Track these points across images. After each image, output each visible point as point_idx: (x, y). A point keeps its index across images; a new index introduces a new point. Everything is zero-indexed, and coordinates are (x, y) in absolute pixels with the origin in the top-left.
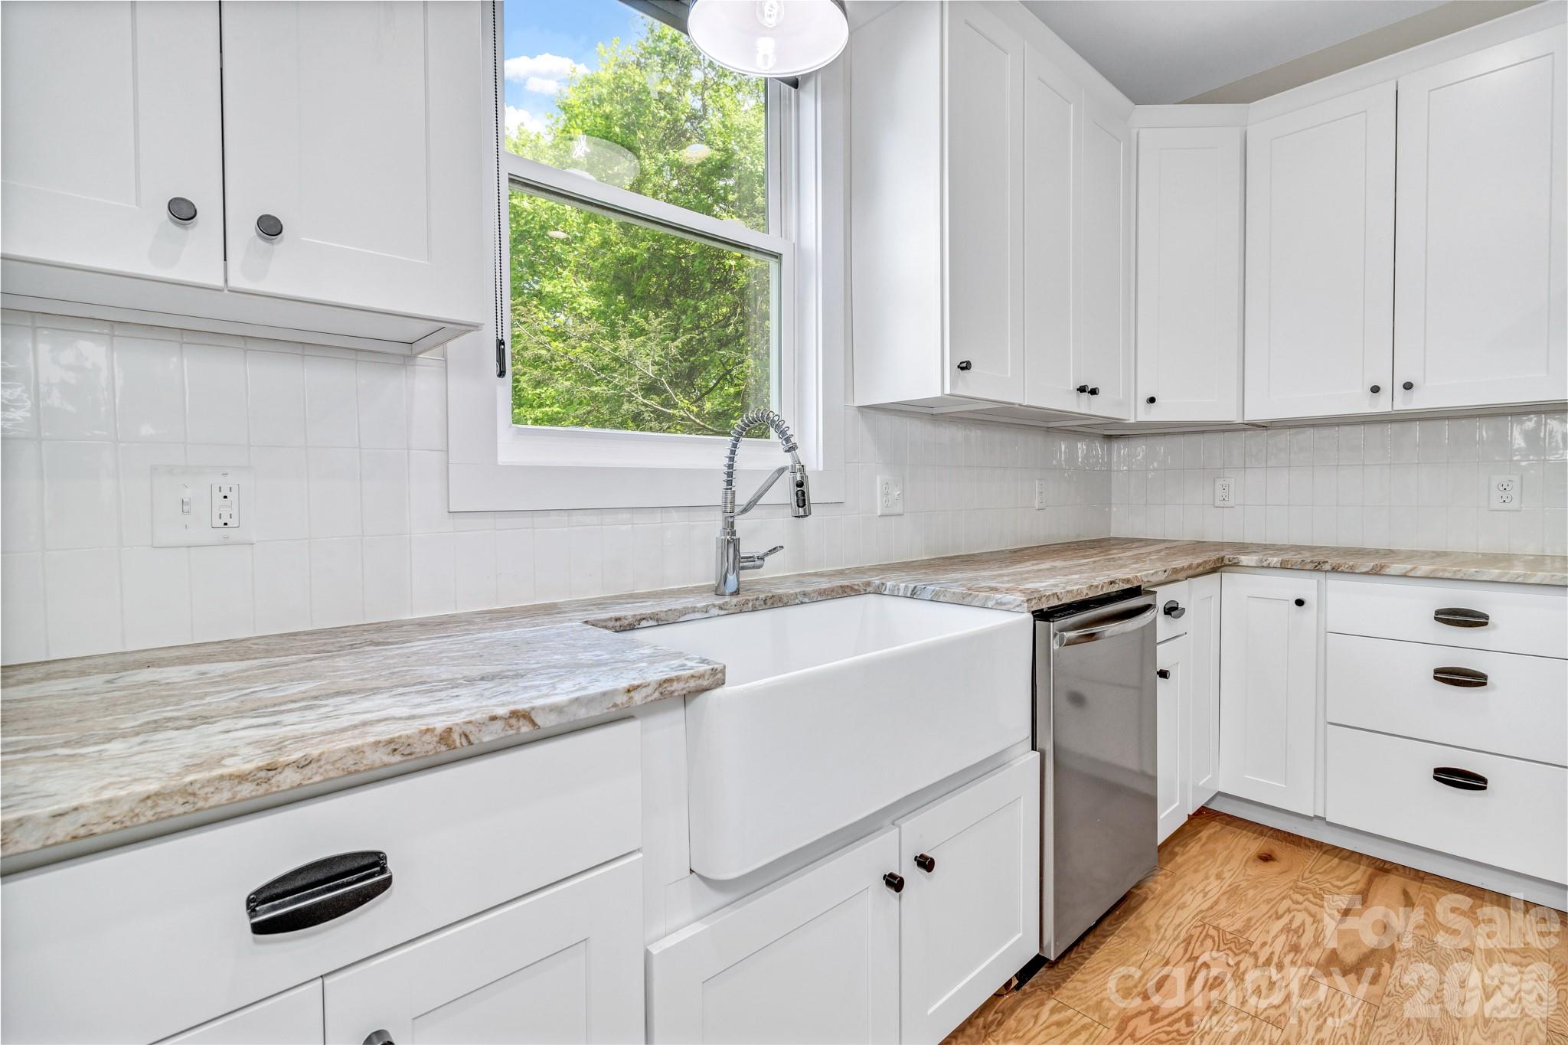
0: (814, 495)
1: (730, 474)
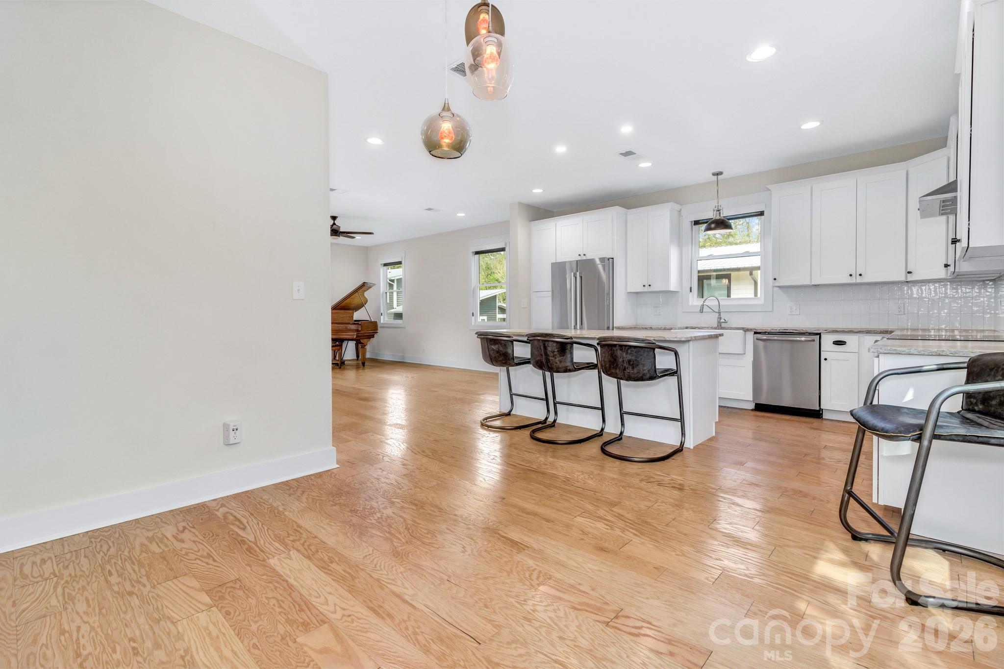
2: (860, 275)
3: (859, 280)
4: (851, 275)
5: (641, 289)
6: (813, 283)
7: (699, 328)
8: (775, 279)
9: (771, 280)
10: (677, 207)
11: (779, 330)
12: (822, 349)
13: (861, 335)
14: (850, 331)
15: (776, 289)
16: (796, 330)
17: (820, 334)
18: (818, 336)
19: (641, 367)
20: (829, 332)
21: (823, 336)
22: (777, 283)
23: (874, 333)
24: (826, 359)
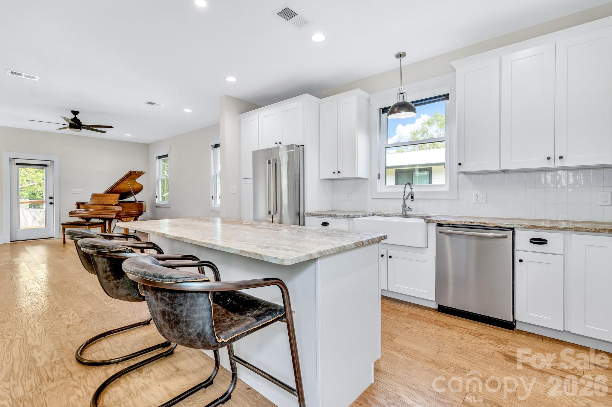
0: (415, 197)
1: (404, 193)
2: (561, 158)
3: (559, 164)
4: (549, 158)
5: (333, 176)
6: (503, 168)
7: (384, 216)
8: (460, 164)
9: (456, 165)
10: (366, 95)
11: (465, 222)
12: (516, 247)
13: (567, 233)
14: (553, 227)
15: (461, 176)
16: (484, 223)
17: (513, 229)
18: (511, 232)
19: (184, 328)
20: (525, 228)
21: (517, 232)
22: (462, 169)
23: (586, 231)
24: (521, 261)
